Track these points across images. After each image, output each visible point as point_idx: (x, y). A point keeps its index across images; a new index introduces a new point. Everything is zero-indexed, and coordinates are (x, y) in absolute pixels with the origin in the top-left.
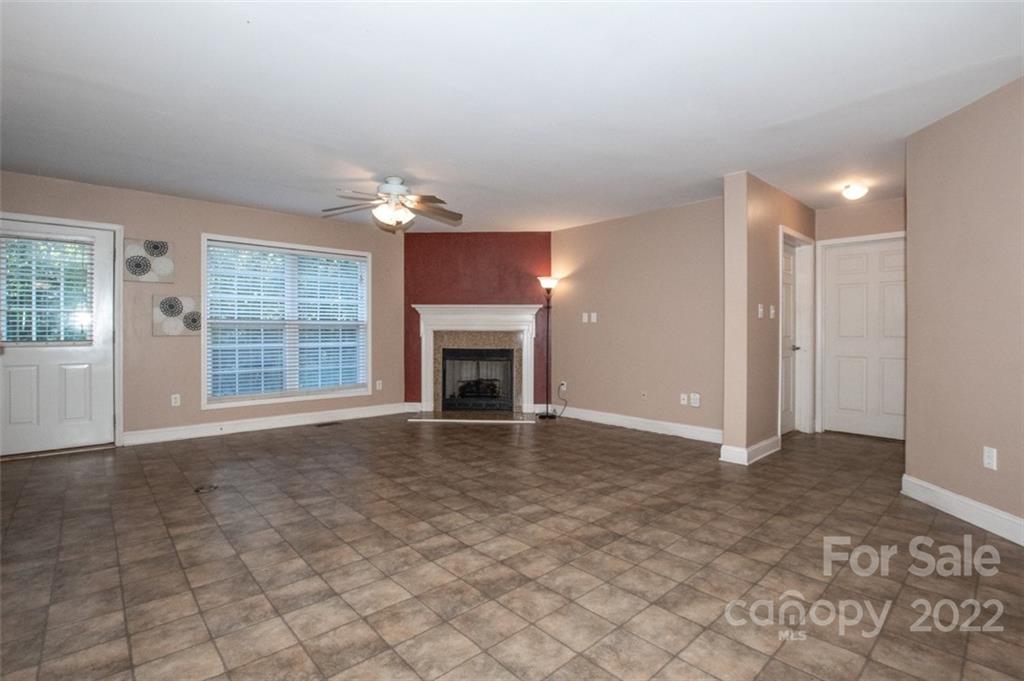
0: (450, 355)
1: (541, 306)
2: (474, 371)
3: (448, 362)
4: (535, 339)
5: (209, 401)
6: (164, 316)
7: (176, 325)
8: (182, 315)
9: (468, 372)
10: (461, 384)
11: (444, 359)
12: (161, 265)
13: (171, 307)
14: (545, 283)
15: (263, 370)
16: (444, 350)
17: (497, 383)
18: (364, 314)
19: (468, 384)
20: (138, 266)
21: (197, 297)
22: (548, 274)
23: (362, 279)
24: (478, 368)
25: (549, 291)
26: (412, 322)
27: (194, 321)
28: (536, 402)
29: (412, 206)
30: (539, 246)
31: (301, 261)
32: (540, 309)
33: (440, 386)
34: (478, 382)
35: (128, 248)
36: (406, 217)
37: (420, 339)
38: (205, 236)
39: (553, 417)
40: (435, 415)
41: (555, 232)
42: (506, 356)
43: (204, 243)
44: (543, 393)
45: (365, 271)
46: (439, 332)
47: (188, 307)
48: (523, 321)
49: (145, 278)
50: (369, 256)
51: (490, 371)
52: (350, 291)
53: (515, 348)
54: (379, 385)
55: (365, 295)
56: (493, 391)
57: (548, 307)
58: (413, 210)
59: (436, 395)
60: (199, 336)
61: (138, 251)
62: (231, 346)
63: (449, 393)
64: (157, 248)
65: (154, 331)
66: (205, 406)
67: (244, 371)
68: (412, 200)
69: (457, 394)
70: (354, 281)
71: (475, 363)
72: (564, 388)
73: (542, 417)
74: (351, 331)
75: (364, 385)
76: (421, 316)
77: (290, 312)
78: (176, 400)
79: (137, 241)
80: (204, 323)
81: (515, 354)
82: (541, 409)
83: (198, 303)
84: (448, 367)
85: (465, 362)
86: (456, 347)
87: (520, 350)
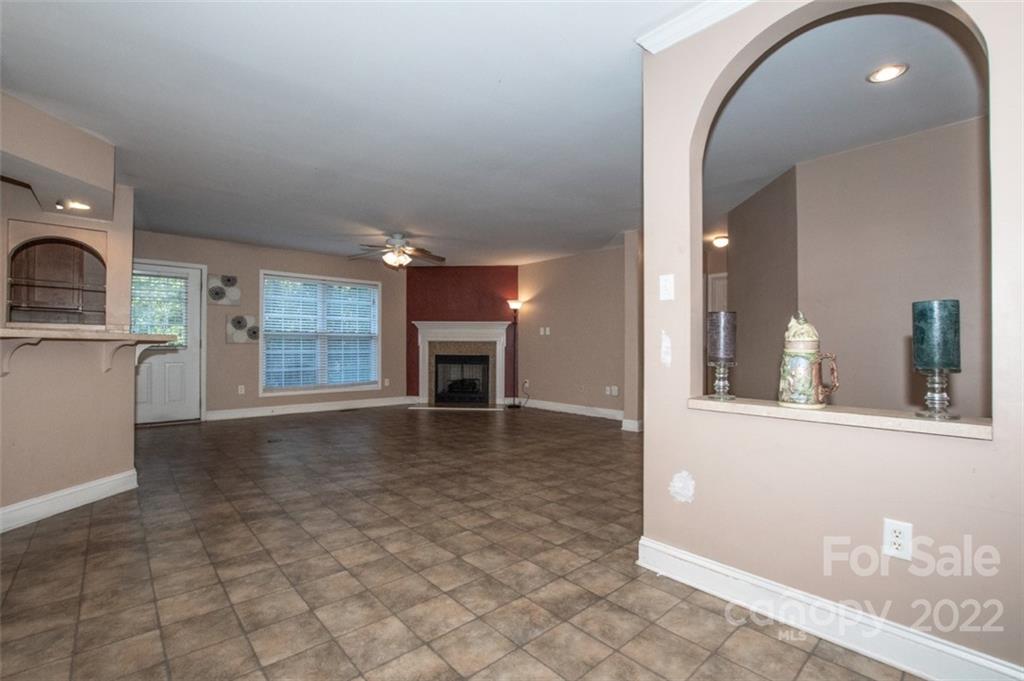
0: (441, 360)
1: (510, 323)
2: (460, 373)
3: (439, 366)
4: (506, 348)
5: (265, 390)
6: (234, 329)
7: (241, 336)
8: (246, 329)
9: (455, 373)
10: (449, 383)
11: (437, 363)
12: (233, 293)
13: (239, 323)
14: (513, 305)
15: (301, 369)
16: (437, 356)
17: (477, 382)
18: (375, 329)
19: (455, 383)
20: (217, 294)
21: (256, 315)
22: (515, 298)
23: (374, 302)
24: (462, 371)
25: (515, 311)
26: (412, 335)
27: (254, 333)
28: (506, 396)
29: (410, 253)
30: (509, 278)
31: (328, 287)
32: (510, 325)
33: (433, 384)
34: (463, 381)
35: (211, 282)
36: (406, 260)
37: (418, 347)
38: (262, 272)
39: (518, 407)
40: (430, 405)
41: (522, 266)
42: (484, 361)
43: (261, 276)
44: (512, 389)
45: (376, 295)
46: (434, 342)
47: (250, 322)
48: (495, 334)
49: (220, 302)
50: (380, 284)
51: (472, 372)
52: (365, 312)
53: (490, 354)
54: (387, 383)
55: (376, 314)
56: (474, 387)
57: (515, 324)
58: (410, 256)
59: (430, 389)
60: (258, 344)
61: (217, 283)
62: (279, 352)
63: (440, 390)
64: (230, 281)
65: (228, 340)
66: (261, 394)
67: (287, 370)
68: (409, 250)
69: (447, 389)
70: (369, 303)
71: (460, 366)
72: (527, 385)
73: (510, 407)
74: (366, 339)
75: (375, 382)
76: (419, 331)
77: (320, 327)
78: (241, 390)
79: (216, 276)
80: (261, 334)
81: (491, 359)
82: (510, 401)
83: (257, 321)
84: (440, 370)
85: (452, 365)
86: (446, 354)
87: (495, 356)
